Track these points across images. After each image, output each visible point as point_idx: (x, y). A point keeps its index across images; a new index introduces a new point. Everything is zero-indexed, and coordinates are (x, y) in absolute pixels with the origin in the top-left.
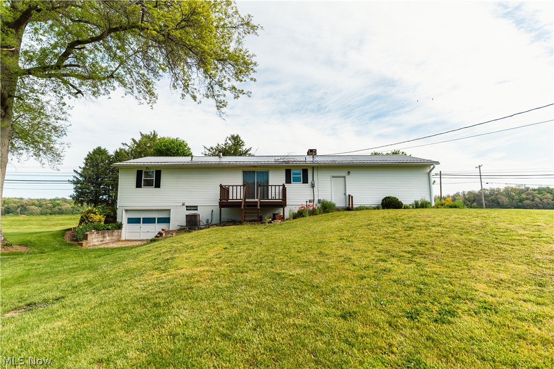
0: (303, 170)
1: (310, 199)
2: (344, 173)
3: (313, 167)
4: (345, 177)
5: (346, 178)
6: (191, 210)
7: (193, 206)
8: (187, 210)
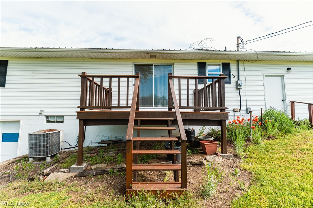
0: (223, 64)
1: (234, 107)
2: (281, 70)
3: (238, 61)
4: (282, 76)
5: (285, 77)
6: (54, 122)
7: (57, 116)
8: (48, 122)
